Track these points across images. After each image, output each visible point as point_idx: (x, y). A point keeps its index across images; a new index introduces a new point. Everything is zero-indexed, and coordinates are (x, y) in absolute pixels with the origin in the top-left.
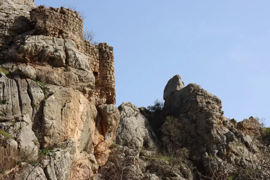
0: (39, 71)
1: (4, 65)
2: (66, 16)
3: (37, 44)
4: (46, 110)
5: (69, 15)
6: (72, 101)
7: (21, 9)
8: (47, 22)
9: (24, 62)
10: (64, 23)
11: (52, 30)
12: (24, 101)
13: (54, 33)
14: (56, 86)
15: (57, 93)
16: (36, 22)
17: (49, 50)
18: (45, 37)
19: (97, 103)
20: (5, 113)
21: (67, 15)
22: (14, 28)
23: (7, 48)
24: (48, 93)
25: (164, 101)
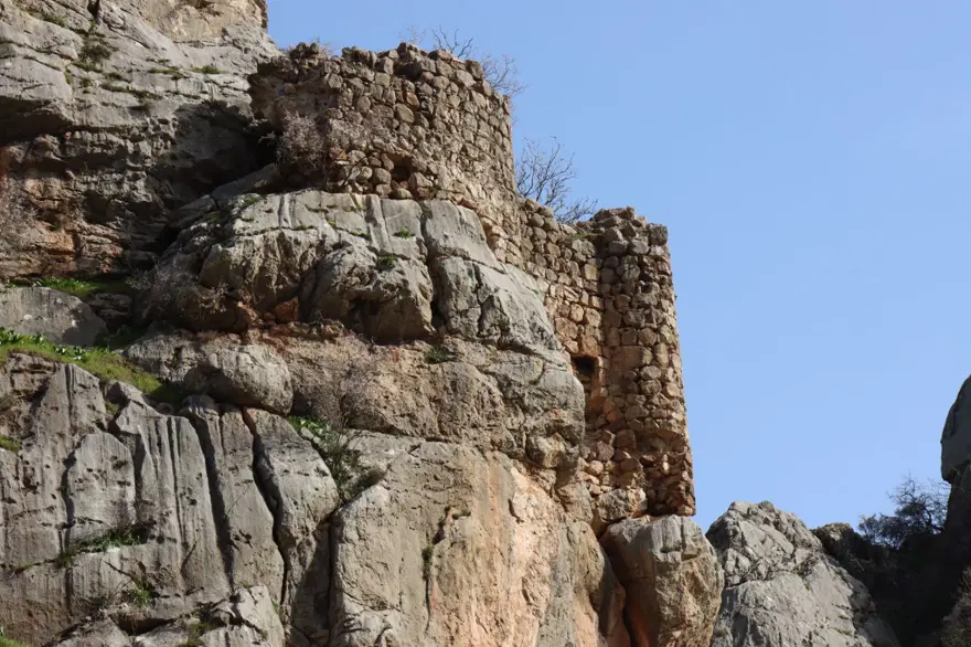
0: (307, 370)
1: (136, 351)
2: (426, 88)
3: (289, 234)
4: (350, 559)
5: (442, 82)
6: (475, 508)
7: (207, 70)
8: (335, 124)
9: (234, 326)
10: (417, 122)
11: (361, 163)
12: (238, 523)
13: (369, 173)
14: (391, 438)
15: (401, 472)
16: (279, 127)
17: (348, 259)
18: (327, 198)
19: (602, 512)
20: (150, 588)
21: (431, 83)
22: (178, 165)
23: (148, 265)
24: (355, 477)
25: (943, 491)
